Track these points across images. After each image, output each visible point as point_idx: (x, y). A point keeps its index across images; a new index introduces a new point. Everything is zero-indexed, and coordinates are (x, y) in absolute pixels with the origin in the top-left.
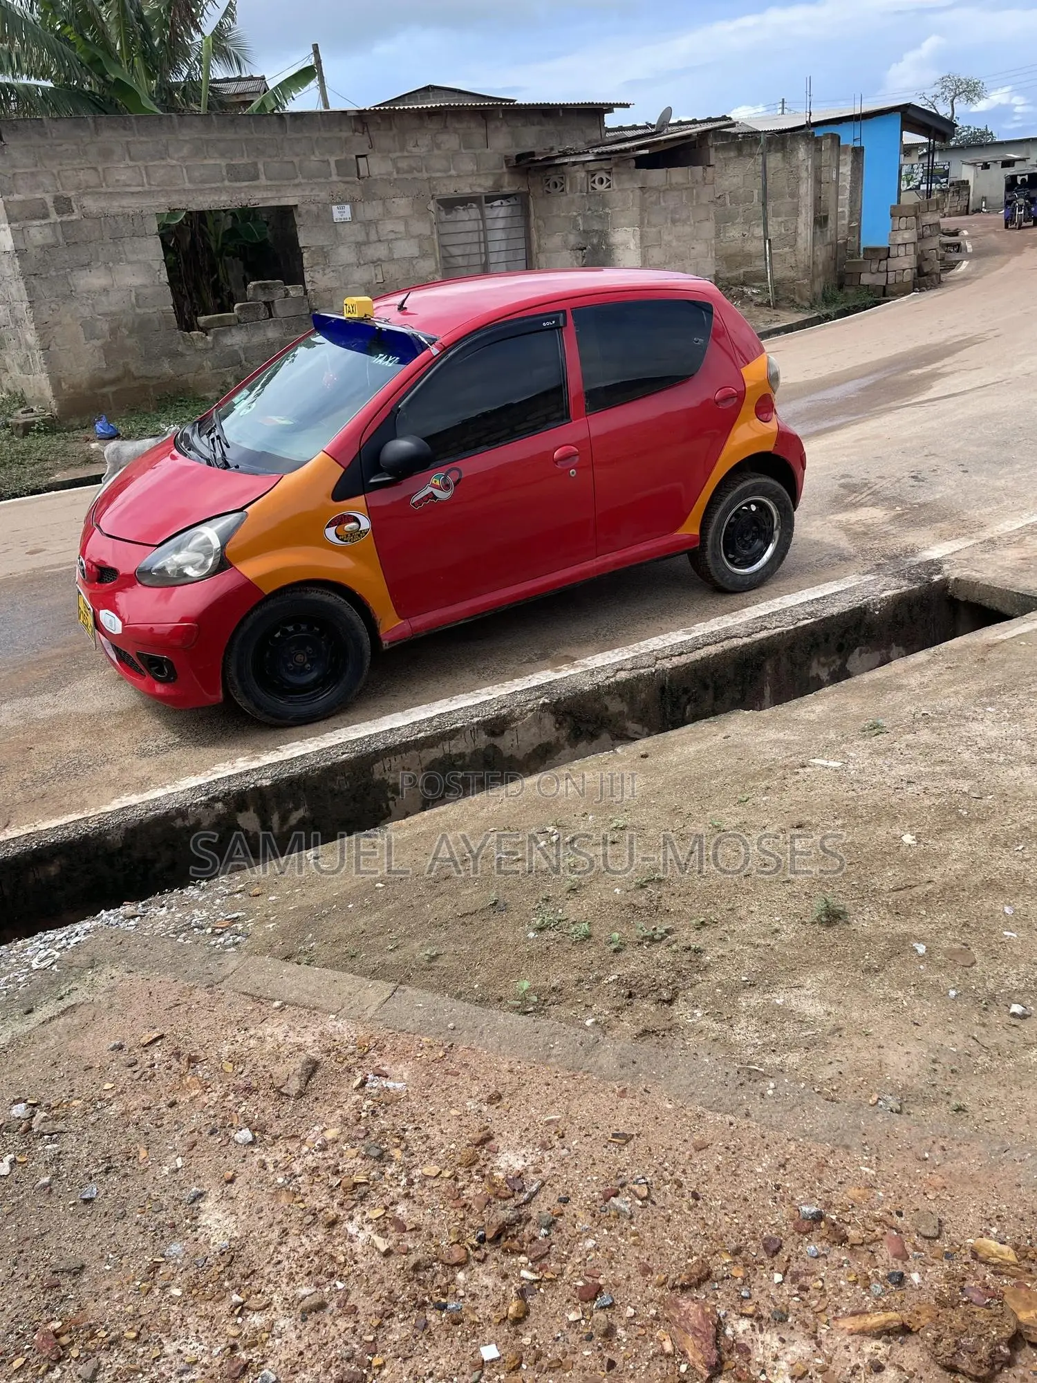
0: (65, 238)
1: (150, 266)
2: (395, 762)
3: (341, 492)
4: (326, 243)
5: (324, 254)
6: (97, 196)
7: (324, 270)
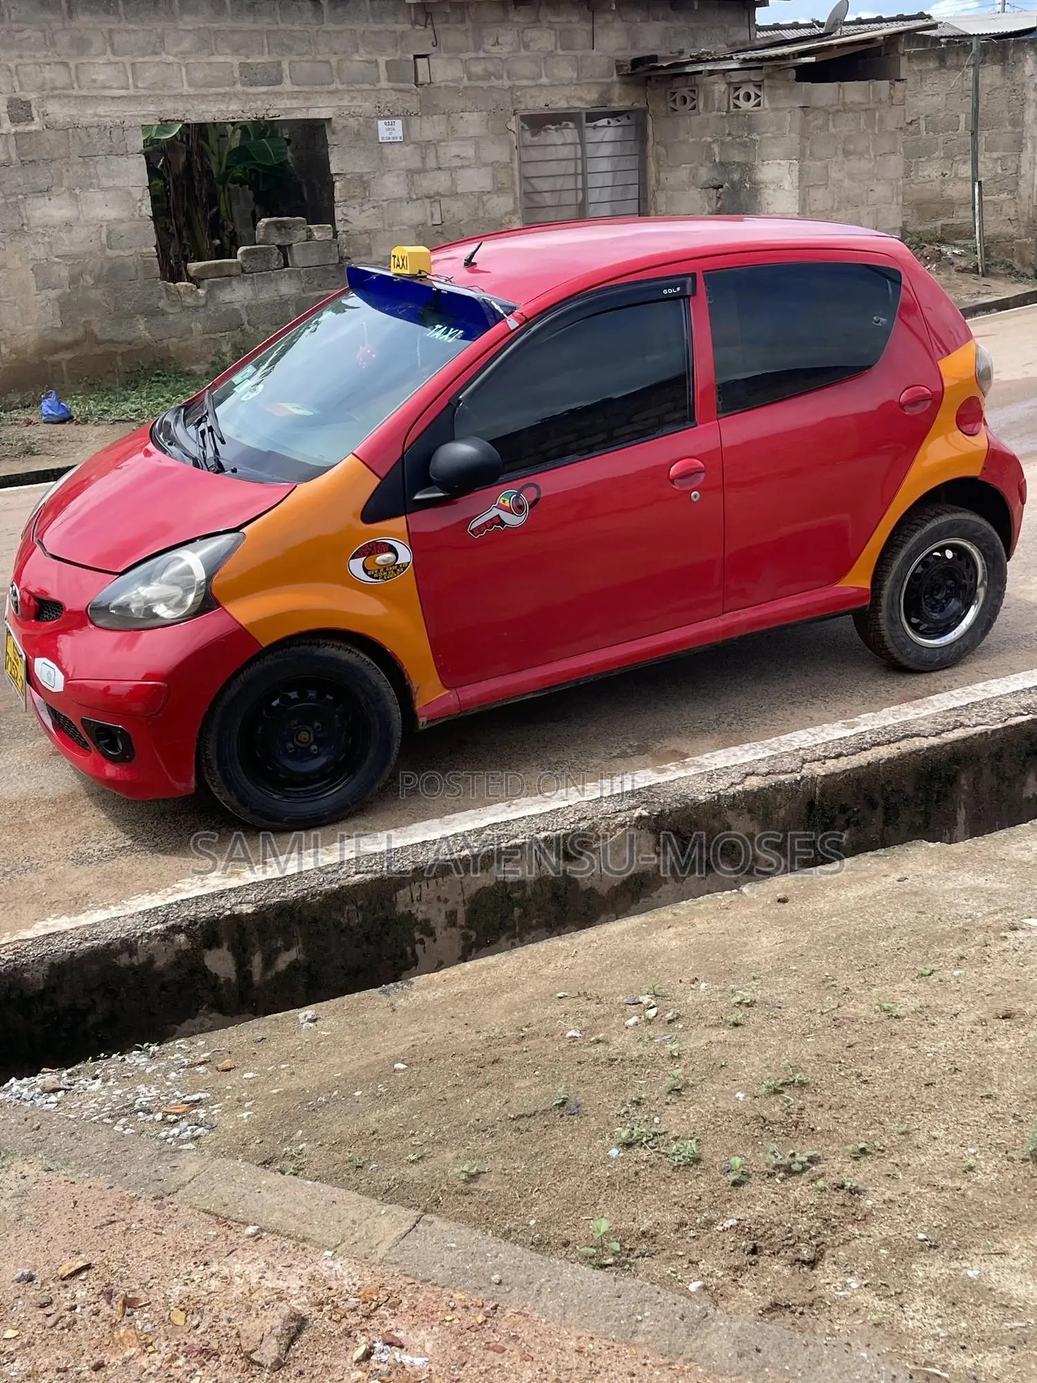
0: (19, 155)
1: (129, 194)
2: (428, 890)
3: (374, 512)
4: (366, 170)
5: (362, 183)
6: (66, 101)
7: (361, 205)
